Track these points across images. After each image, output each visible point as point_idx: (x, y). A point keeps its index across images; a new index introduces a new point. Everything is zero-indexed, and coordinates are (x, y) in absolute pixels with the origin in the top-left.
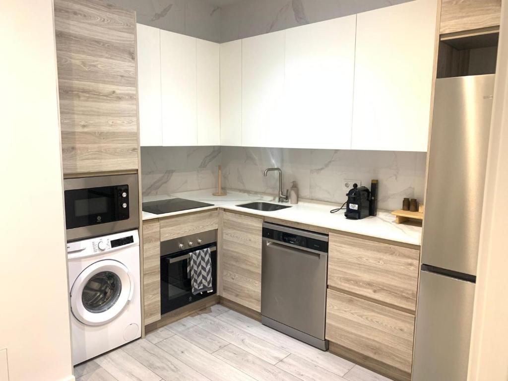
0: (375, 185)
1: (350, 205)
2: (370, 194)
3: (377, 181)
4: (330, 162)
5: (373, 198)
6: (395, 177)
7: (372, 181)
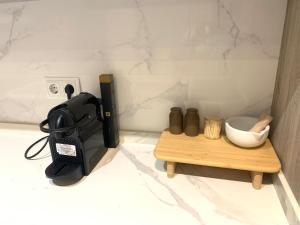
0: (107, 86)
1: (58, 145)
2: (101, 106)
3: (111, 76)
4: (10, 42)
5: (108, 114)
6: (145, 64)
7: (102, 77)
